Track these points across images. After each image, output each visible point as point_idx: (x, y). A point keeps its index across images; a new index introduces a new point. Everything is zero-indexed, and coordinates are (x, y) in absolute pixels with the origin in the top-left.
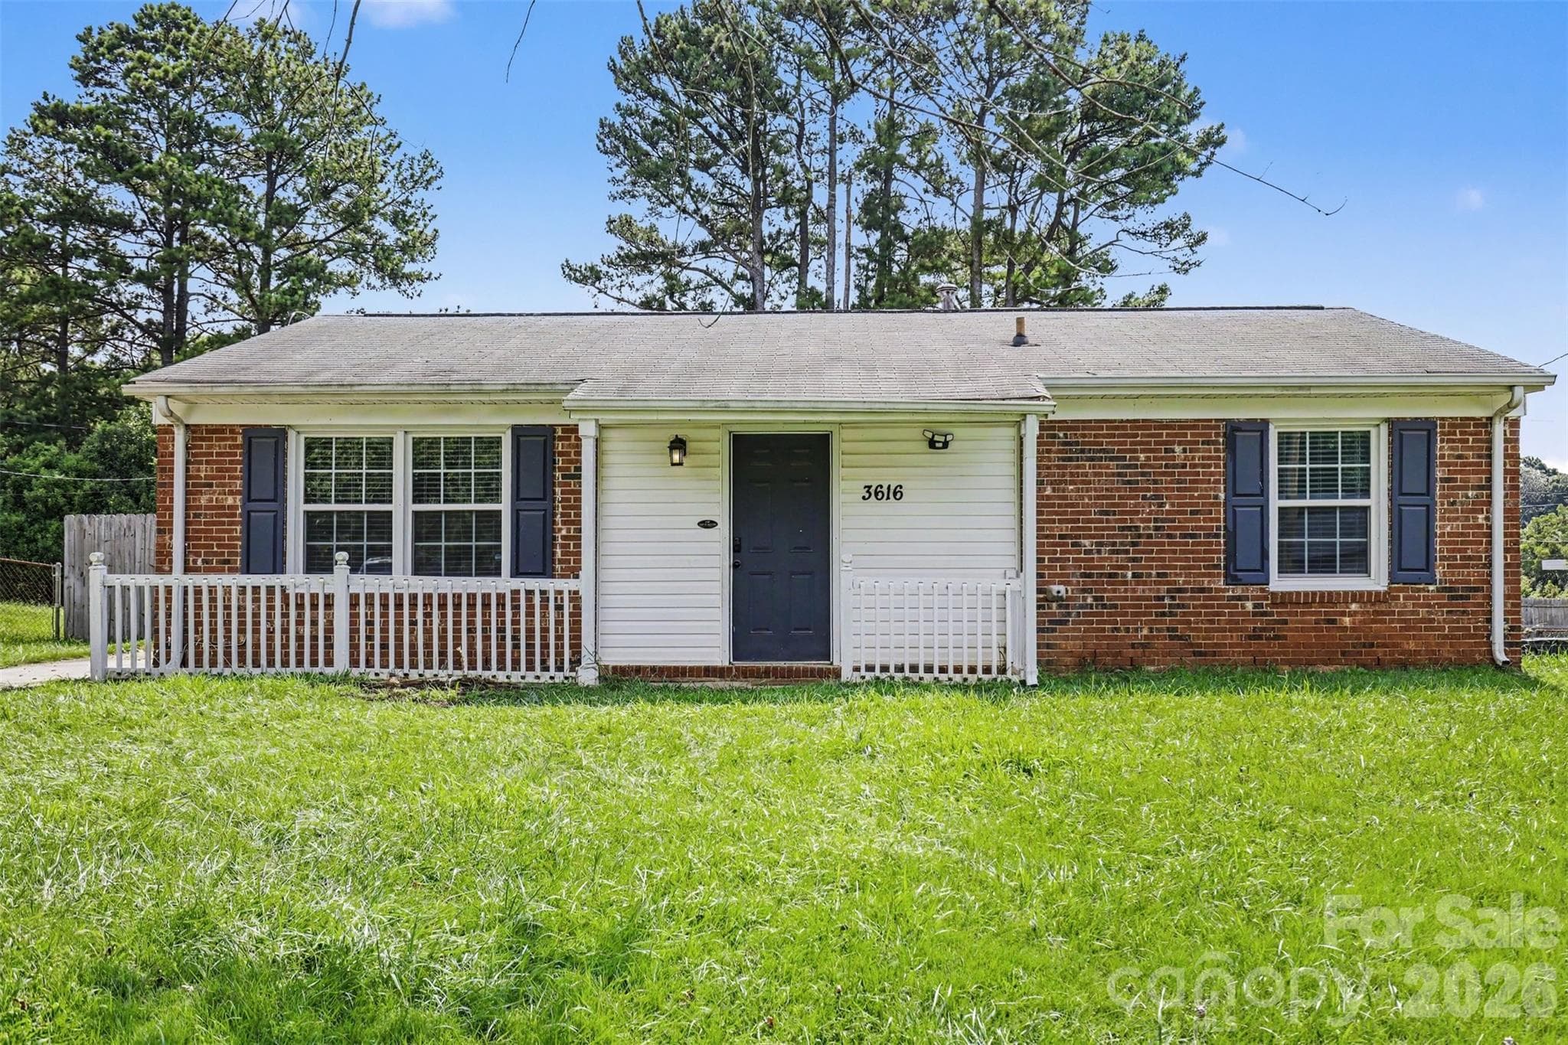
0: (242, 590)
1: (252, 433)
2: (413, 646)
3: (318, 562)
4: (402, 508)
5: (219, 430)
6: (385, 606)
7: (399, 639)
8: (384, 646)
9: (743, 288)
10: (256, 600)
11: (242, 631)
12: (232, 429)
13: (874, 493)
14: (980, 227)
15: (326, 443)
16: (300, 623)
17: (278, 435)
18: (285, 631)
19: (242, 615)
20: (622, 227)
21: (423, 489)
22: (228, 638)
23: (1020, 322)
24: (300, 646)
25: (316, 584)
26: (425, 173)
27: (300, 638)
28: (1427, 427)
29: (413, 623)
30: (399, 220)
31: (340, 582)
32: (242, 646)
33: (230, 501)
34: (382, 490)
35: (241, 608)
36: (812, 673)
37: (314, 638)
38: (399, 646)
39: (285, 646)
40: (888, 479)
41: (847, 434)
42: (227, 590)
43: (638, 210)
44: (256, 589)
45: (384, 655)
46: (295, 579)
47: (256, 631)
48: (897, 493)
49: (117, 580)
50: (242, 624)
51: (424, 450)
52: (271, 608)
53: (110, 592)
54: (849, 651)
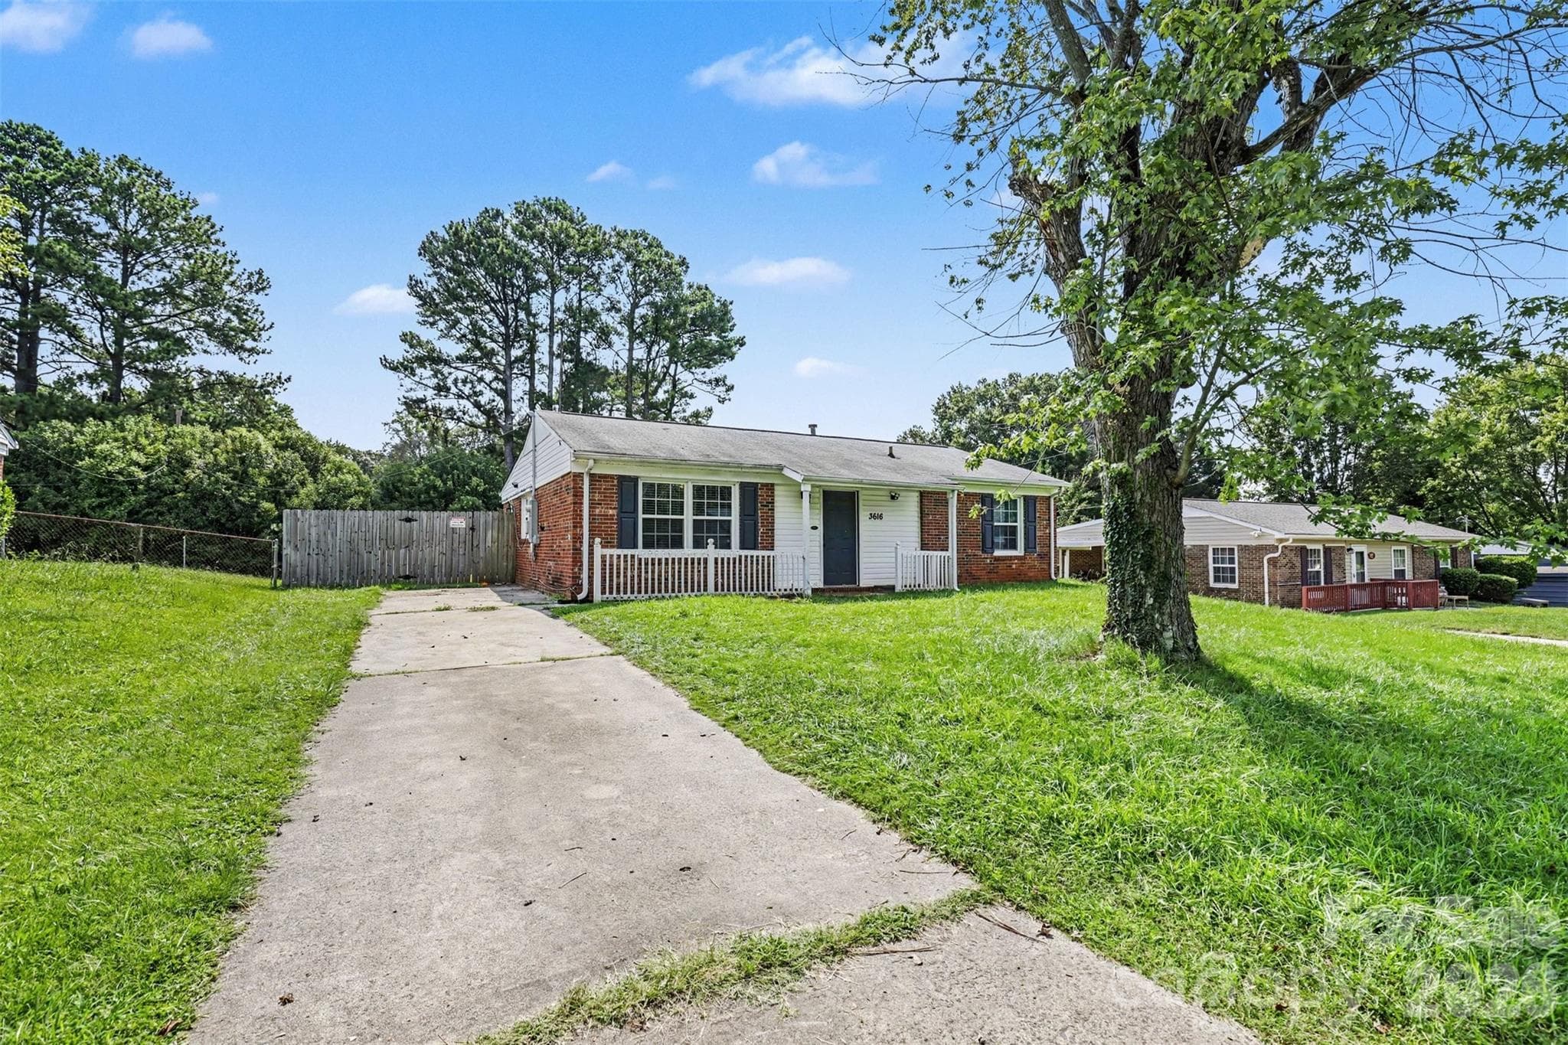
0: (619, 557)
1: (622, 479)
2: (699, 582)
4: (688, 517)
5: (605, 477)
6: (686, 564)
7: (692, 579)
8: (686, 583)
10: (626, 561)
11: (618, 577)
12: (611, 477)
13: (873, 516)
15: (652, 485)
16: (647, 572)
17: (635, 480)
18: (639, 576)
19: (618, 569)
21: (698, 509)
22: (611, 580)
23: (891, 448)
24: (646, 583)
25: (699, 553)
27: (646, 580)
29: (699, 571)
31: (711, 552)
32: (618, 584)
33: (611, 512)
34: (679, 508)
35: (618, 566)
36: (851, 590)
37: (653, 579)
38: (693, 582)
39: (639, 583)
40: (878, 511)
41: (865, 492)
42: (611, 556)
44: (626, 556)
45: (686, 587)
47: (625, 576)
48: (881, 517)
49: (608, 552)
50: (618, 573)
51: (698, 491)
52: (633, 565)
53: (603, 557)
54: (865, 582)
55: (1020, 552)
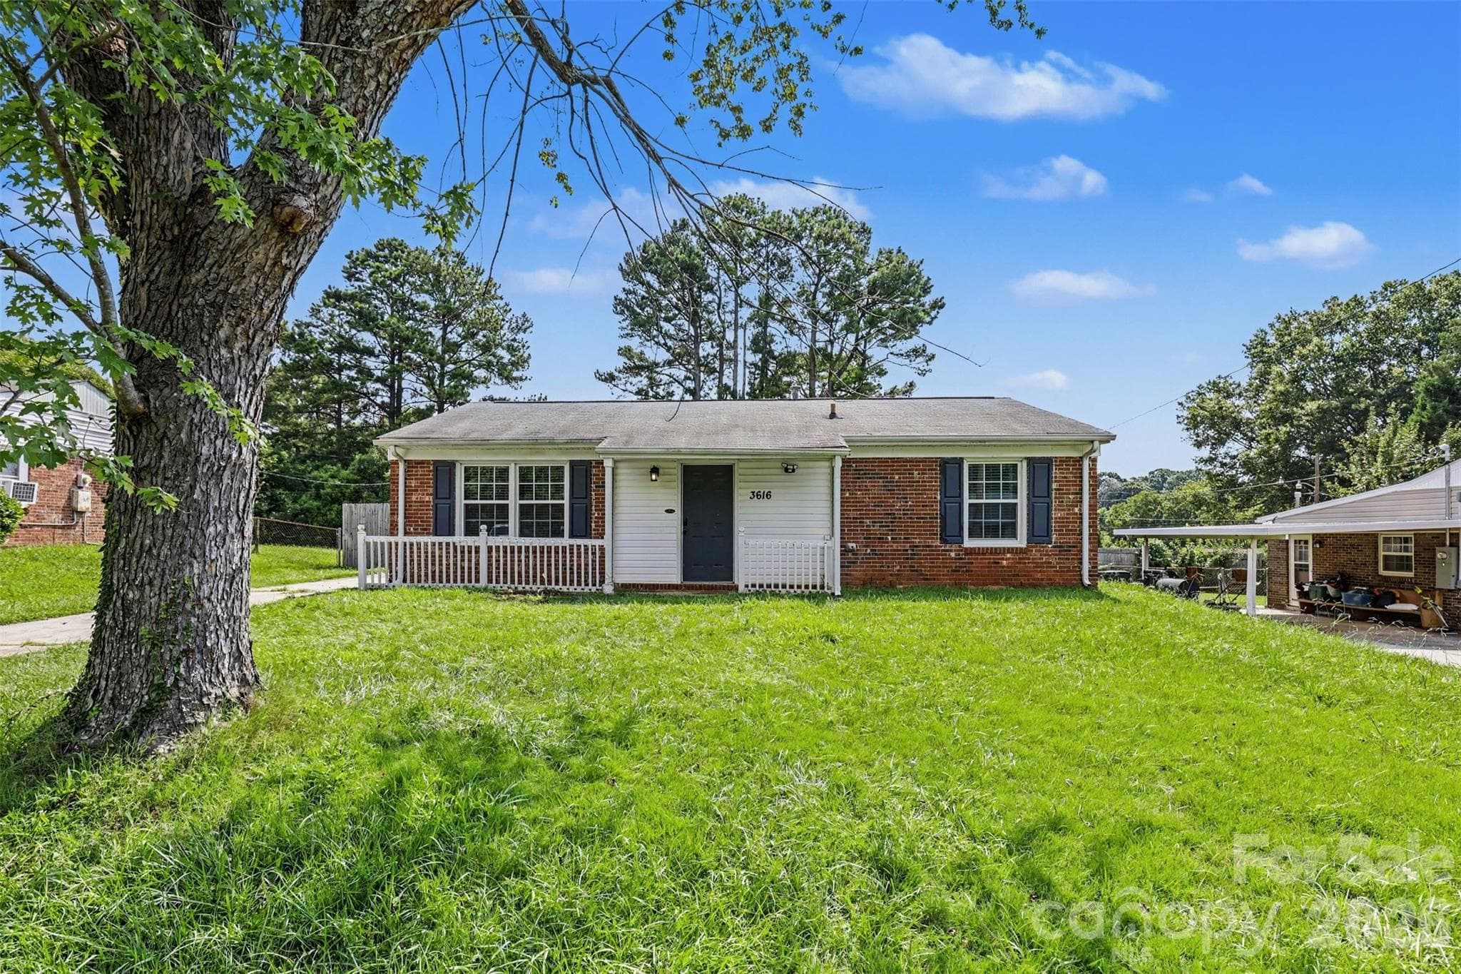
0: (434, 544)
1: (438, 464)
2: (520, 573)
3: (471, 530)
4: (513, 502)
5: (422, 462)
6: (505, 552)
7: (512, 569)
8: (505, 573)
9: (690, 384)
10: (441, 549)
11: (433, 564)
12: (428, 462)
13: (756, 495)
14: (814, 351)
15: (475, 469)
16: (463, 560)
17: (451, 465)
18: (455, 564)
19: (433, 556)
20: (625, 352)
21: (524, 492)
22: (426, 567)
23: (833, 406)
24: (463, 572)
25: (471, 541)
26: (523, 325)
27: (463, 568)
28: (1048, 462)
29: (520, 561)
30: (510, 349)
31: (483, 540)
32: (434, 572)
33: (427, 498)
34: (503, 493)
35: (433, 553)
36: (724, 588)
37: (470, 568)
38: (512, 573)
39: (455, 572)
40: (763, 488)
41: (741, 465)
42: (426, 544)
43: (635, 343)
44: (440, 544)
45: (505, 577)
46: (460, 539)
47: (441, 564)
48: (768, 495)
49: (371, 539)
50: (433, 561)
51: (524, 473)
52: (448, 553)
53: (368, 544)
54: (742, 577)
55: (1021, 542)
